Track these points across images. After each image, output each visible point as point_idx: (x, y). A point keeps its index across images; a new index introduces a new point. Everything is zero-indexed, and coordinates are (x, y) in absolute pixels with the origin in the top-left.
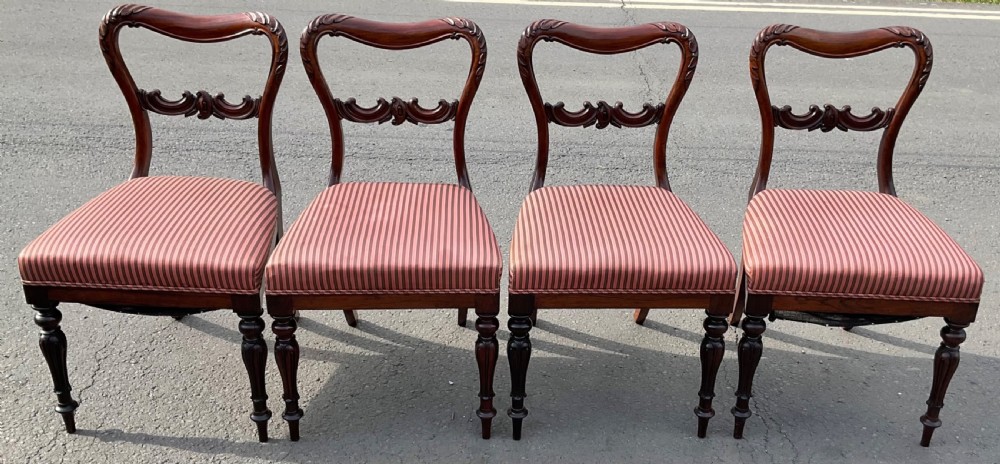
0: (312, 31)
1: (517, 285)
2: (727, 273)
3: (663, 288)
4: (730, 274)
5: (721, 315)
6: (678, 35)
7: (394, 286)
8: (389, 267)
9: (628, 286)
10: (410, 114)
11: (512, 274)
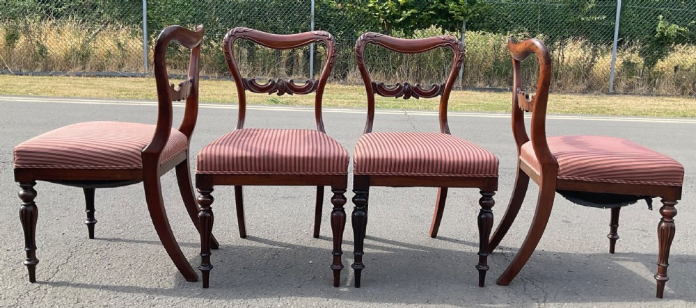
0: (232, 35)
1: (359, 170)
2: (493, 162)
3: (453, 173)
4: (495, 163)
5: (490, 192)
6: (451, 42)
7: (280, 169)
8: (277, 154)
9: (430, 171)
10: (288, 89)
11: (356, 161)
